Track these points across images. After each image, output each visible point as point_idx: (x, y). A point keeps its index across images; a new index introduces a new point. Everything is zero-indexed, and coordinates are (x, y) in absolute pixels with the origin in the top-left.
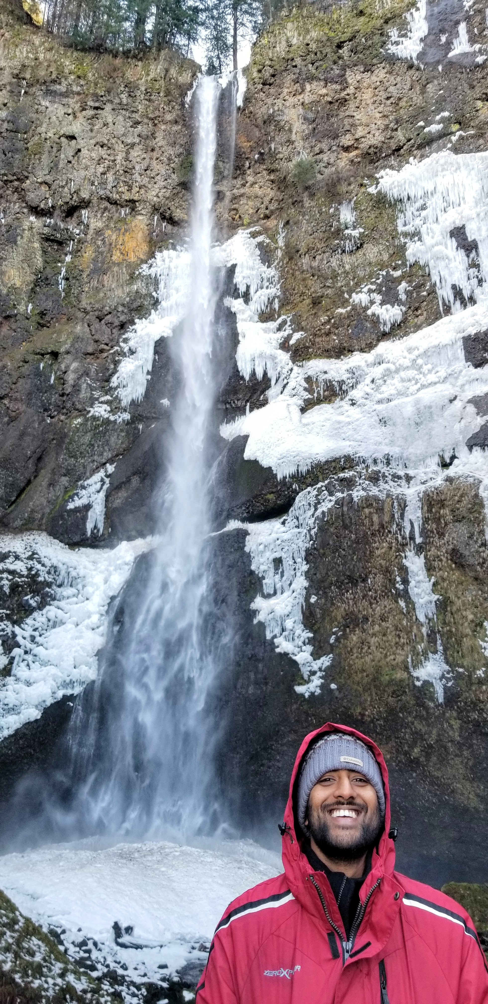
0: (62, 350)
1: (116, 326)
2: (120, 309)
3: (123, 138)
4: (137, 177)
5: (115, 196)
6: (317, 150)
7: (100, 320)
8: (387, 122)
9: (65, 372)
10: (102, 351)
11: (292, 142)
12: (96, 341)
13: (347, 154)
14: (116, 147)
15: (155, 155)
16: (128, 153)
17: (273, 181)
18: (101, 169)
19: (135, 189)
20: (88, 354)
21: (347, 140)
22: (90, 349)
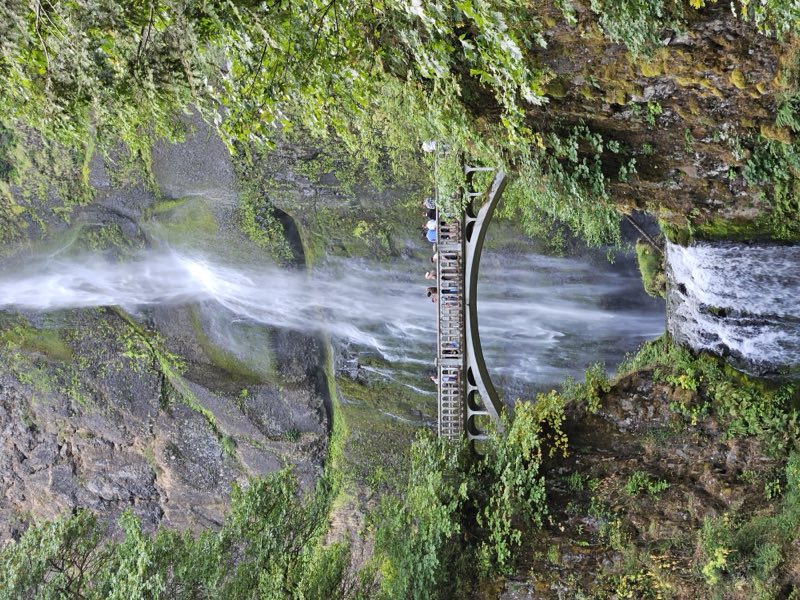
0: (72, 505)
1: (34, 437)
2: (8, 432)
7: (25, 458)
9: (101, 498)
10: (69, 454)
12: (56, 462)
20: (74, 471)
22: (69, 469)
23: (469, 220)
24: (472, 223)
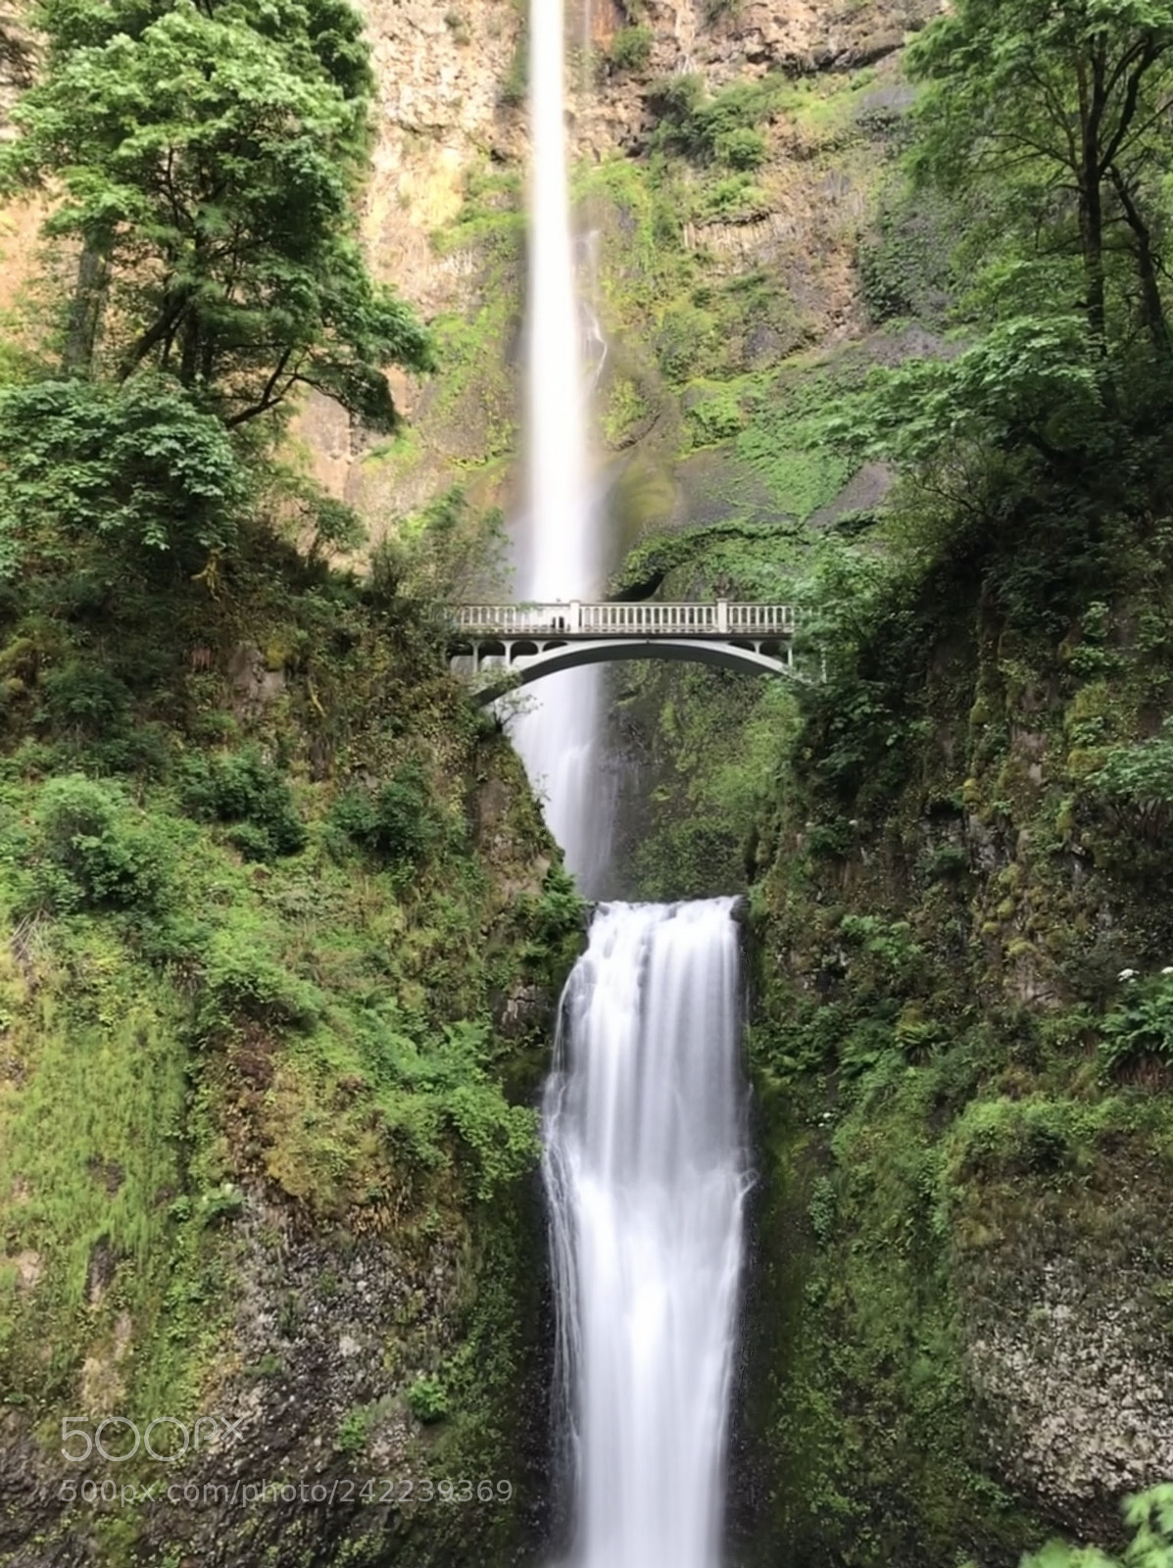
2: (425, 299)
3: (423, 26)
4: (443, 89)
5: (412, 120)
6: (711, 54)
8: (813, 19)
11: (675, 40)
13: (753, 66)
14: (411, 38)
15: (467, 51)
16: (430, 49)
17: (644, 99)
18: (393, 78)
19: (441, 109)
21: (753, 46)
23: (757, 645)
24: (753, 649)
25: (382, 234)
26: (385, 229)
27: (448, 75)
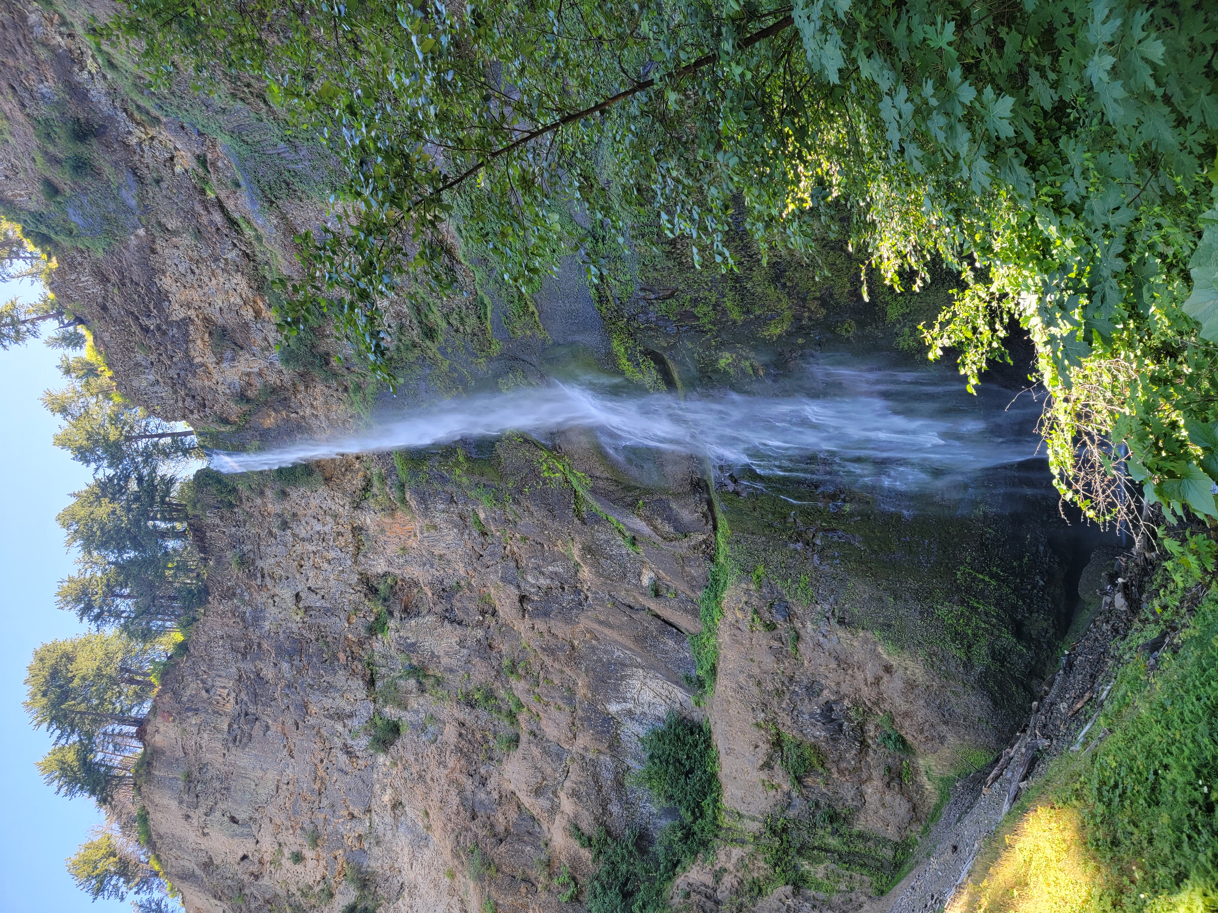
0: (517, 592)
2: (466, 536)
3: (289, 546)
6: (264, 344)
7: (481, 556)
9: (539, 587)
11: (261, 371)
12: (503, 559)
13: (263, 312)
15: (300, 514)
20: (517, 566)
25: (428, 566)
26: (425, 565)
27: (318, 527)
